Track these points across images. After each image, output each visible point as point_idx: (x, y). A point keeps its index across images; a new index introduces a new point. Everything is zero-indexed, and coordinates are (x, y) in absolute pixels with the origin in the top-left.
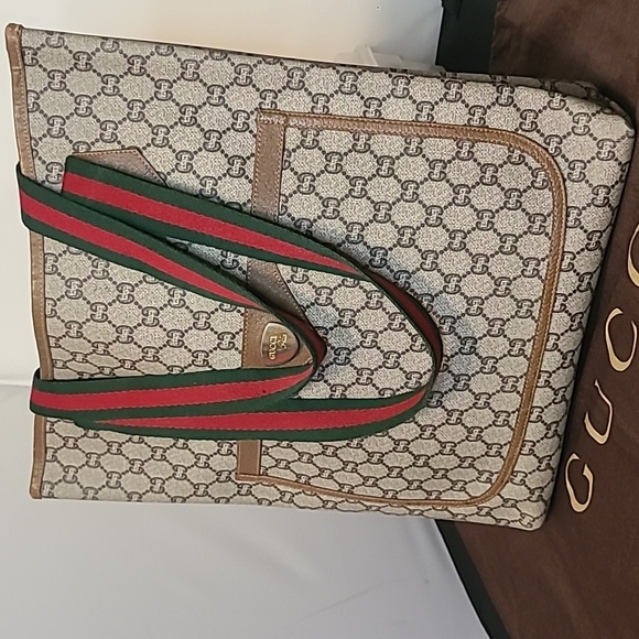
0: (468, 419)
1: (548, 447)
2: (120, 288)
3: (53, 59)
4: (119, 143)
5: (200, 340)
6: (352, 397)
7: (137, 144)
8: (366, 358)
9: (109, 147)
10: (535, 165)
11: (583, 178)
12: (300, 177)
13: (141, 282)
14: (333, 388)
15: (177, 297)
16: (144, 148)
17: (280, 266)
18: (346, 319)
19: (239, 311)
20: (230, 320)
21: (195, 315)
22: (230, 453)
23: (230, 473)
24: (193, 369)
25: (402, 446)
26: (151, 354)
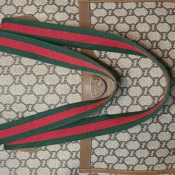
2: (26, 68)
4: (24, 13)
5: (62, 89)
6: (130, 111)
7: (31, 13)
8: (134, 91)
9: (20, 15)
13: (35, 64)
14: (122, 108)
15: (51, 69)
16: (34, 14)
17: (95, 51)
18: (124, 74)
19: (79, 74)
20: (75, 78)
21: (60, 77)
22: (76, 157)
23: (77, 170)
24: (60, 105)
25: (155, 136)
26: (41, 99)
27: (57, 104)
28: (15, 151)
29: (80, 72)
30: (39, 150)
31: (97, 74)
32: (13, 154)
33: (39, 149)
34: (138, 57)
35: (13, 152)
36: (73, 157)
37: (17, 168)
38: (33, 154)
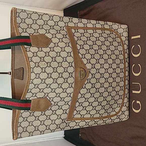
3: (23, 15)
10: (115, 34)
11: (123, 36)
12: (78, 37)
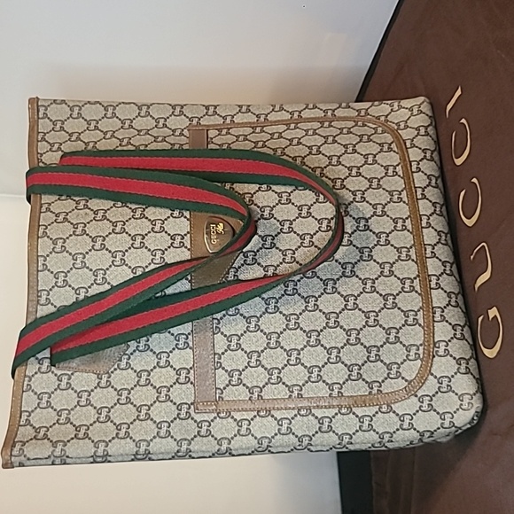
0: (380, 287)
1: (455, 315)
5: (157, 241)
14: (265, 268)
18: (266, 214)
19: (185, 217)
20: (180, 224)
21: (153, 222)
22: (188, 380)
23: (190, 408)
24: (153, 267)
25: (332, 320)
26: (119, 258)
27: (147, 267)
28: (70, 373)
29: (187, 214)
30: (115, 369)
31: (217, 215)
32: (65, 380)
33: (116, 366)
34: (289, 189)
35: (66, 374)
36: (182, 380)
37: (72, 409)
38: (105, 378)
